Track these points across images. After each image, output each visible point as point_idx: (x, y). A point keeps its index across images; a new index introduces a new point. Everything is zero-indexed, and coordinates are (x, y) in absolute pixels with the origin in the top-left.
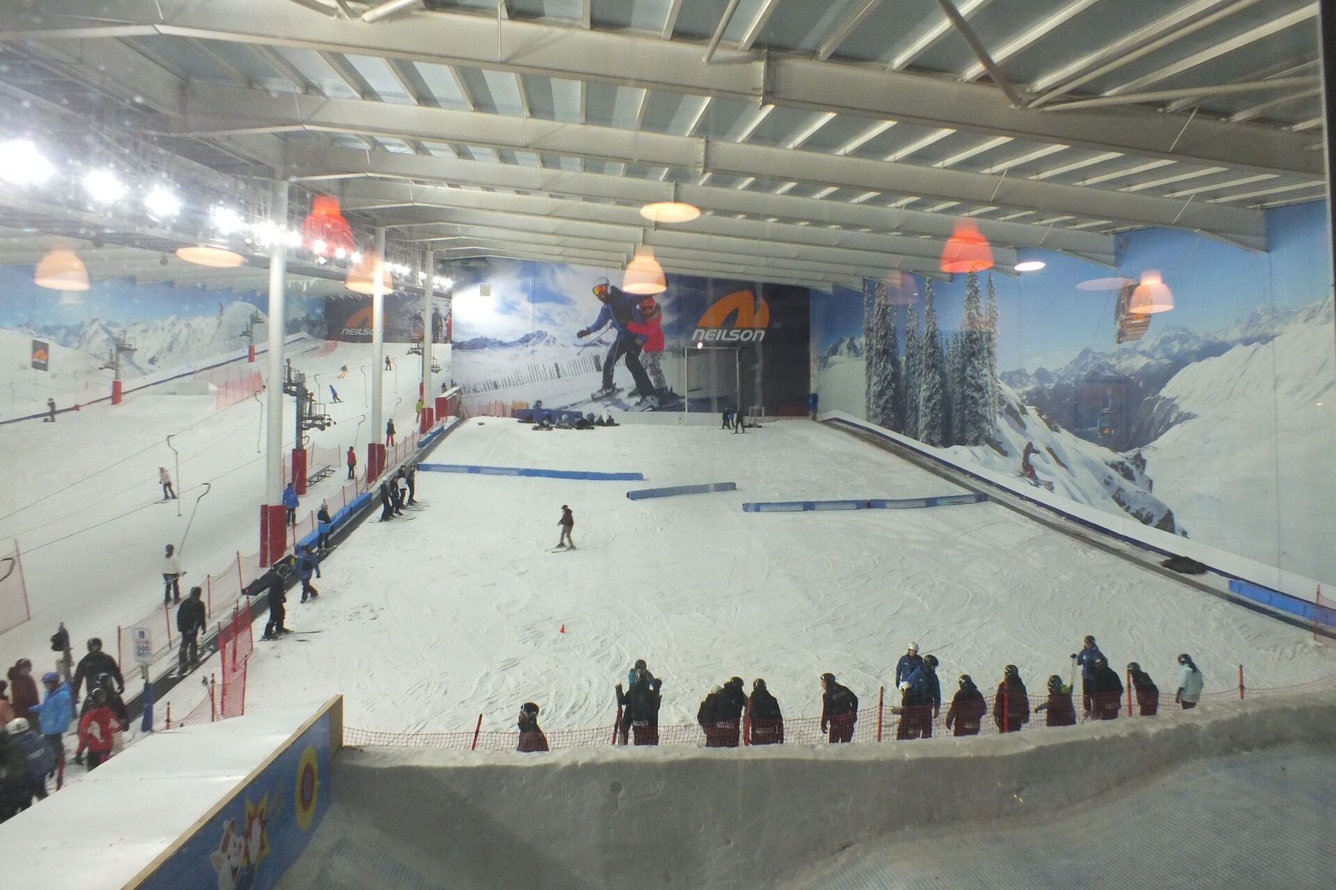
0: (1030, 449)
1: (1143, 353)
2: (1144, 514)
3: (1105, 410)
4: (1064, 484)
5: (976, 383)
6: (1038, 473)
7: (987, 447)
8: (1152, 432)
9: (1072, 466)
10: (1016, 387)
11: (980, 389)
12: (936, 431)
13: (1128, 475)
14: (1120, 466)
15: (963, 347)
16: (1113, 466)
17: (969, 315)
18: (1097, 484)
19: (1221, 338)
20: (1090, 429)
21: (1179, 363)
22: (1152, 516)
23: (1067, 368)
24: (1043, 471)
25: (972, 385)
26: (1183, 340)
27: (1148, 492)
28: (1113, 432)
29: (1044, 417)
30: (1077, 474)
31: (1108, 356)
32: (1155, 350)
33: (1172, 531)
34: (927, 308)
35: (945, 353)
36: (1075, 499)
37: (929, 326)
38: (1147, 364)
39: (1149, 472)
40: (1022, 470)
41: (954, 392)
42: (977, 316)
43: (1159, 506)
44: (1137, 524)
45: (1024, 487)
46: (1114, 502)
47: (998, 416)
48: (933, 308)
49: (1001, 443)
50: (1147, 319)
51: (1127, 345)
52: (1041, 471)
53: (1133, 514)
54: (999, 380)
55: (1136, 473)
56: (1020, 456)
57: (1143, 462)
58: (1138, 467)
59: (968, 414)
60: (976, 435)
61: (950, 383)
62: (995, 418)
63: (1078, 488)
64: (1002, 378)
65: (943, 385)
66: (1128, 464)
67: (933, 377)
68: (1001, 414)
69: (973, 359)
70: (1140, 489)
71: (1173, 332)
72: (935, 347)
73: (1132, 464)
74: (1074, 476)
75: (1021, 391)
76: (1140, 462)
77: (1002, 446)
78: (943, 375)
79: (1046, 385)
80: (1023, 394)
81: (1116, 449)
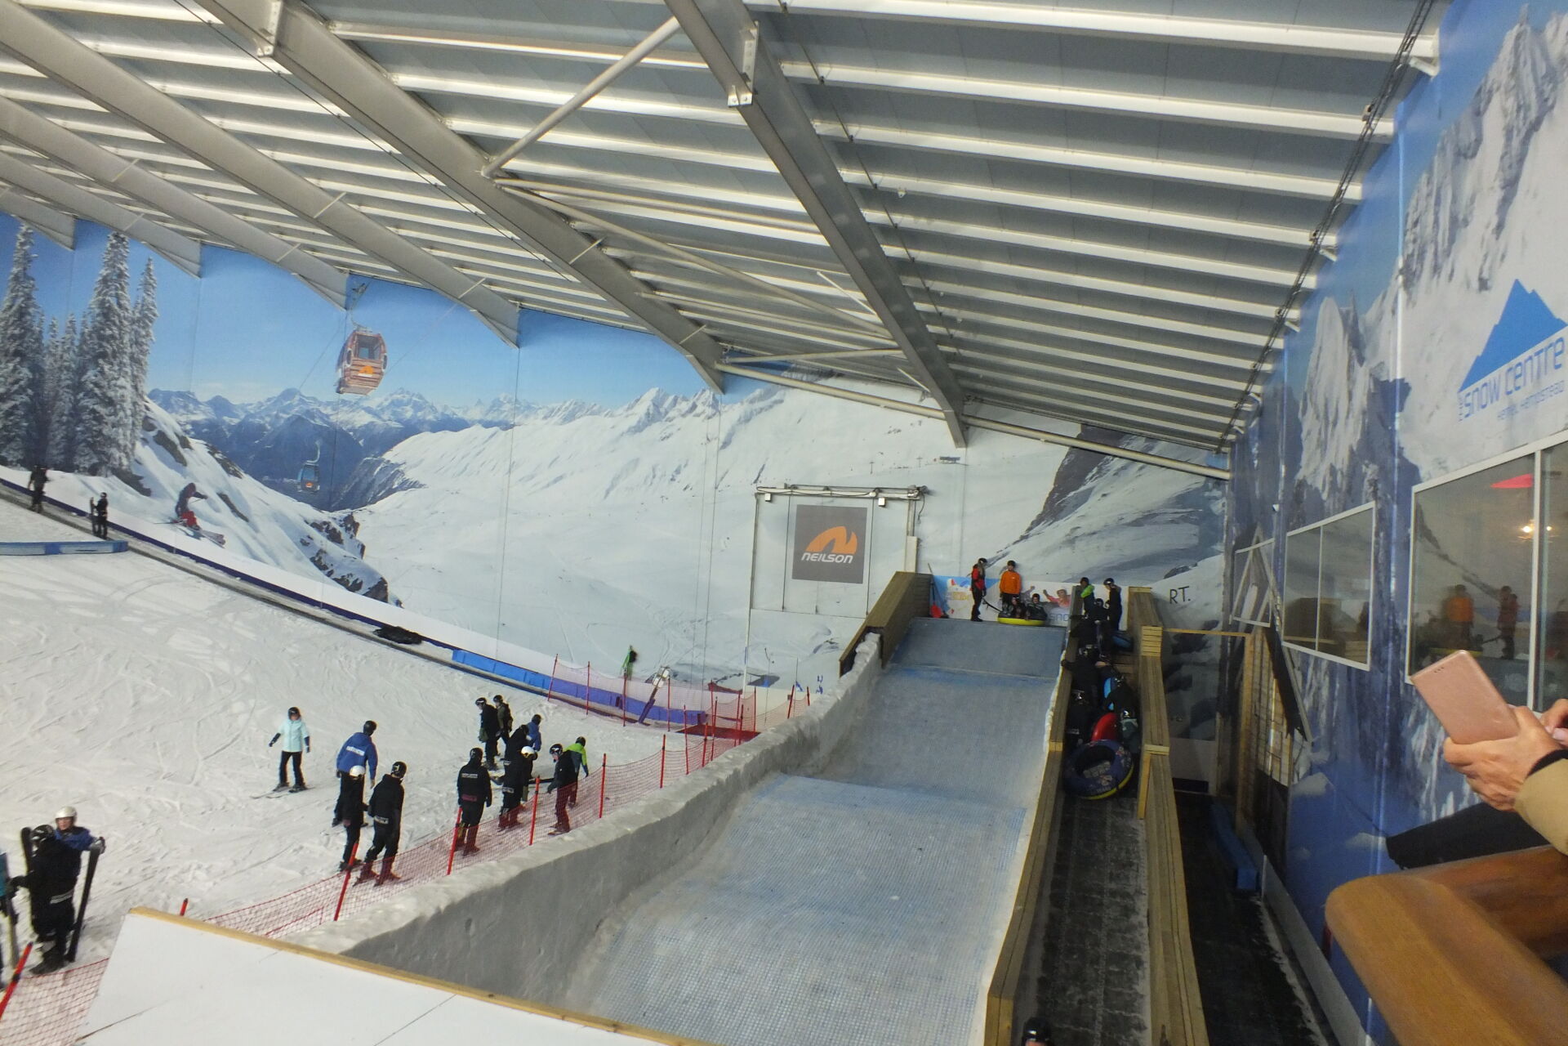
0: (190, 491)
1: (369, 410)
2: (351, 580)
3: (309, 462)
4: (239, 537)
5: (104, 394)
6: (199, 522)
7: (114, 479)
8: (371, 494)
9: (255, 519)
10: (177, 412)
11: (110, 402)
12: (13, 445)
13: (334, 537)
14: (325, 527)
15: (84, 341)
16: (314, 525)
17: (102, 304)
18: (289, 542)
19: (460, 414)
20: (286, 480)
21: (410, 430)
22: (361, 583)
23: (261, 404)
24: (208, 520)
25: (96, 394)
26: (417, 407)
27: (359, 559)
28: (318, 488)
29: (217, 456)
30: (261, 529)
31: (320, 404)
32: (383, 410)
33: (385, 600)
34: (15, 270)
35: (46, 340)
36: (255, 558)
37: (16, 297)
38: (372, 423)
39: (360, 536)
40: (174, 515)
41: (56, 397)
42: (116, 307)
43: (371, 573)
44: (341, 590)
45: (178, 537)
46: (312, 564)
47: (138, 444)
48: (30, 273)
49: (141, 478)
50: (378, 376)
51: (346, 396)
52: (206, 520)
53: (336, 580)
54: (146, 398)
55: (344, 536)
56: (172, 498)
57: (356, 526)
58: (348, 529)
59: (83, 432)
60: (95, 460)
61: (49, 385)
62: (133, 445)
63: (263, 546)
64: (151, 396)
65: (35, 384)
66: (334, 525)
67: (15, 369)
68: (145, 441)
69: (101, 361)
70: (348, 554)
71: (408, 397)
72: (27, 330)
73: (341, 526)
74: (257, 531)
75: (183, 419)
76: (351, 525)
77: (141, 481)
78: (36, 368)
79: (226, 418)
80: (187, 423)
81: (320, 507)
